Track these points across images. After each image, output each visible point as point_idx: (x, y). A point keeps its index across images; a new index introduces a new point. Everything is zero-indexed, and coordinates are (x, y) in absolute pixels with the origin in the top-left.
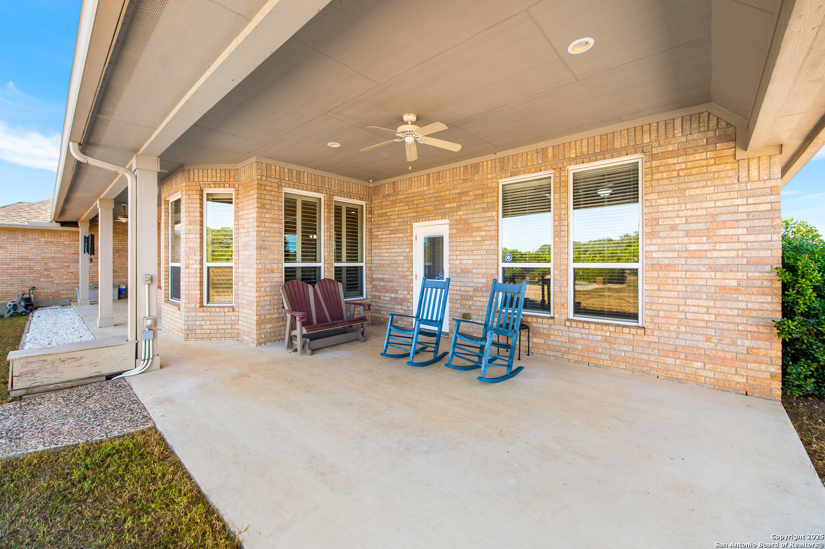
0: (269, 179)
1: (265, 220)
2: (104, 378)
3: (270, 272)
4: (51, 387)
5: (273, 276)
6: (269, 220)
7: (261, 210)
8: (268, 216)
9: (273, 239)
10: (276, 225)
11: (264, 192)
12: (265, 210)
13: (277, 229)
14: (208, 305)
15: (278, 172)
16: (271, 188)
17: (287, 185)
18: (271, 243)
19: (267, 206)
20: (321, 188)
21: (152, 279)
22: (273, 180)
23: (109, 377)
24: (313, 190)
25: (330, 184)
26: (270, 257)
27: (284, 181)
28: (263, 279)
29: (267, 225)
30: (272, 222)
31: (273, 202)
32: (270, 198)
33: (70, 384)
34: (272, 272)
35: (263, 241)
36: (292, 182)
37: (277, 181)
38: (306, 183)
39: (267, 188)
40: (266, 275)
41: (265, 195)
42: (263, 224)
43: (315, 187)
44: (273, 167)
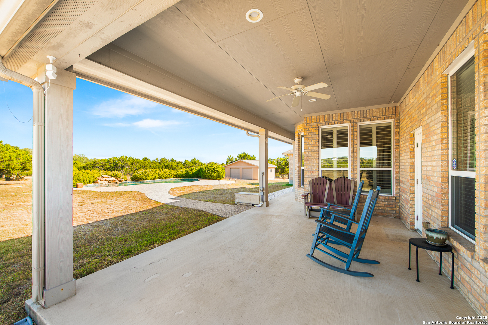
0: (310, 124)
1: (309, 146)
2: (252, 205)
3: (311, 172)
4: (241, 203)
5: (313, 175)
6: (311, 146)
7: (306, 141)
8: (310, 143)
9: (313, 155)
10: (315, 148)
11: (308, 132)
12: (308, 141)
13: (315, 150)
14: (302, 187)
15: (315, 119)
16: (312, 129)
17: (321, 125)
18: (312, 157)
19: (310, 139)
20: (346, 120)
21: (263, 173)
22: (313, 124)
23: (253, 205)
24: (339, 123)
25: (353, 115)
26: (312, 164)
27: (319, 123)
28: (307, 176)
29: (310, 148)
30: (313, 146)
31: (313, 136)
32: (311, 134)
33: (245, 204)
34: (313, 172)
35: (308, 156)
36: (324, 122)
37: (315, 124)
38: (334, 120)
39: (310, 129)
40: (309, 174)
41: (308, 133)
42: (307, 148)
43: (341, 121)
44: (313, 117)
